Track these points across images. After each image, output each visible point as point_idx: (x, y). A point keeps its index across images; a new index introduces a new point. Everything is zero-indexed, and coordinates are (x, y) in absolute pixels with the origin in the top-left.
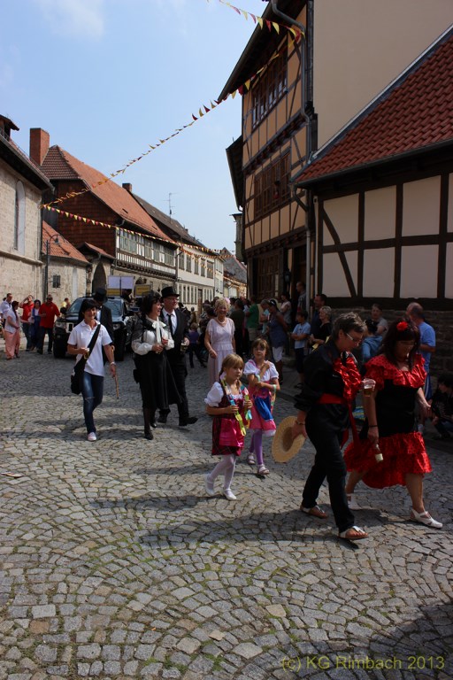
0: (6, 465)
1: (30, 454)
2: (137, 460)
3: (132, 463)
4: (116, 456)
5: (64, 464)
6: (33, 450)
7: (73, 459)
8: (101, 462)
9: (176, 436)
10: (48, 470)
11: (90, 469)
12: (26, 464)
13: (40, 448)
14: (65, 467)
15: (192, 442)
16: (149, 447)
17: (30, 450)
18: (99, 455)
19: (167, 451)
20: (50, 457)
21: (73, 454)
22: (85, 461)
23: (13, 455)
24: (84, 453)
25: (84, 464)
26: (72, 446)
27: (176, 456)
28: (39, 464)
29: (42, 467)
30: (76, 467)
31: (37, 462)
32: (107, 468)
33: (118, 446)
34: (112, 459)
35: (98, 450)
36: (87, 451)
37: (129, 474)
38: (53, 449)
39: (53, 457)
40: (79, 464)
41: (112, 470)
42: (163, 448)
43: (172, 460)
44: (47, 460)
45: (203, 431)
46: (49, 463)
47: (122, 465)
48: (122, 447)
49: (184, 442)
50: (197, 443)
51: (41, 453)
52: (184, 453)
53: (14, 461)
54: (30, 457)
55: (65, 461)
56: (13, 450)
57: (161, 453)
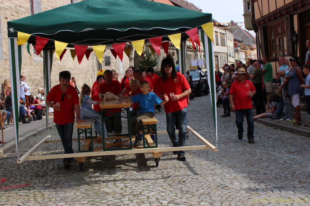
0: (106, 201)
1: (120, 192)
2: (202, 191)
3: (198, 193)
4: (185, 189)
5: (148, 197)
6: (122, 189)
7: (153, 193)
8: (175, 195)
9: (226, 171)
10: (137, 202)
11: (169, 200)
12: (119, 199)
13: (126, 187)
14: (150, 200)
15: (240, 175)
16: (208, 180)
17: (118, 189)
18: (172, 189)
19: (223, 183)
20: (136, 193)
21: (151, 189)
22: (163, 194)
23: (108, 194)
24: (159, 188)
25: (162, 197)
26: (149, 184)
27: (230, 186)
28: (129, 198)
29: (132, 201)
30: (157, 199)
31: (127, 197)
32: (181, 198)
33: (183, 182)
34: (182, 192)
35: (169, 185)
36: (161, 186)
37: (198, 202)
38: (136, 187)
39: (138, 193)
40: (159, 197)
41: (184, 200)
42: (219, 180)
43: (228, 189)
44: (134, 196)
45: (247, 165)
46: (136, 198)
47: (191, 196)
48: (187, 182)
49: (234, 175)
50: (245, 175)
51: (129, 191)
52: (236, 183)
53: (110, 198)
54: (121, 194)
55: (148, 195)
56: (106, 190)
57: (218, 184)
